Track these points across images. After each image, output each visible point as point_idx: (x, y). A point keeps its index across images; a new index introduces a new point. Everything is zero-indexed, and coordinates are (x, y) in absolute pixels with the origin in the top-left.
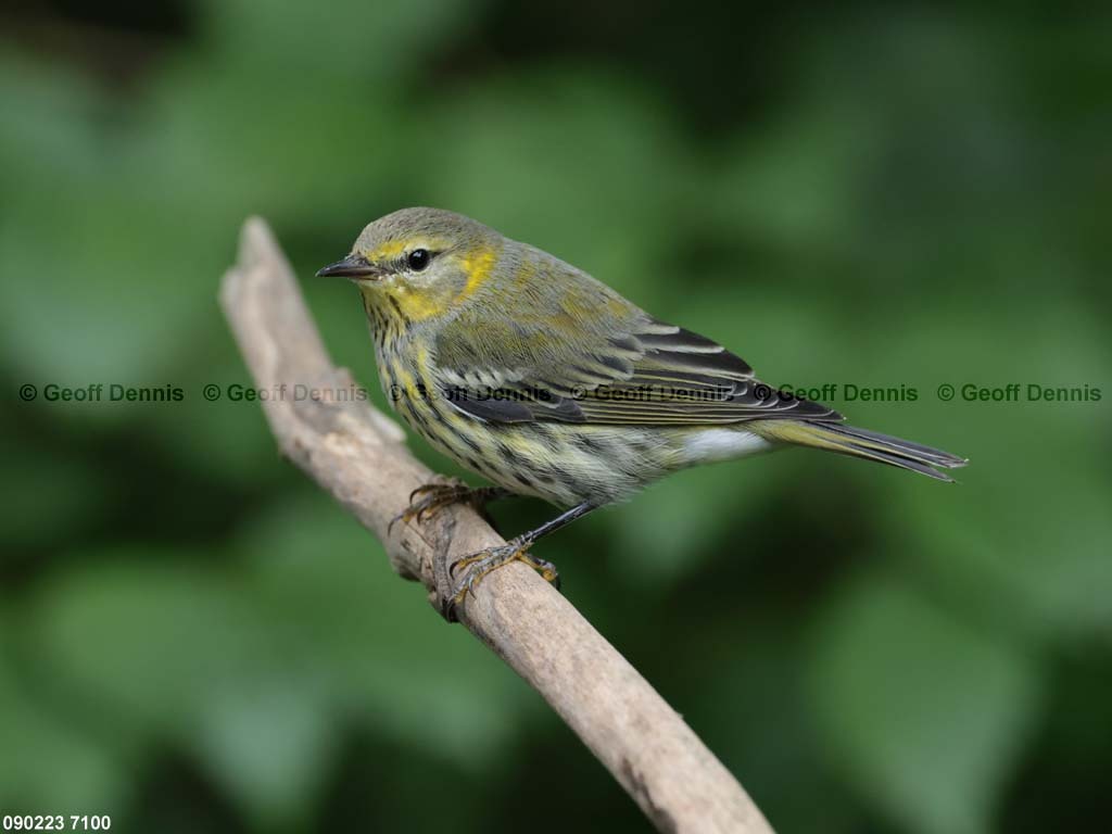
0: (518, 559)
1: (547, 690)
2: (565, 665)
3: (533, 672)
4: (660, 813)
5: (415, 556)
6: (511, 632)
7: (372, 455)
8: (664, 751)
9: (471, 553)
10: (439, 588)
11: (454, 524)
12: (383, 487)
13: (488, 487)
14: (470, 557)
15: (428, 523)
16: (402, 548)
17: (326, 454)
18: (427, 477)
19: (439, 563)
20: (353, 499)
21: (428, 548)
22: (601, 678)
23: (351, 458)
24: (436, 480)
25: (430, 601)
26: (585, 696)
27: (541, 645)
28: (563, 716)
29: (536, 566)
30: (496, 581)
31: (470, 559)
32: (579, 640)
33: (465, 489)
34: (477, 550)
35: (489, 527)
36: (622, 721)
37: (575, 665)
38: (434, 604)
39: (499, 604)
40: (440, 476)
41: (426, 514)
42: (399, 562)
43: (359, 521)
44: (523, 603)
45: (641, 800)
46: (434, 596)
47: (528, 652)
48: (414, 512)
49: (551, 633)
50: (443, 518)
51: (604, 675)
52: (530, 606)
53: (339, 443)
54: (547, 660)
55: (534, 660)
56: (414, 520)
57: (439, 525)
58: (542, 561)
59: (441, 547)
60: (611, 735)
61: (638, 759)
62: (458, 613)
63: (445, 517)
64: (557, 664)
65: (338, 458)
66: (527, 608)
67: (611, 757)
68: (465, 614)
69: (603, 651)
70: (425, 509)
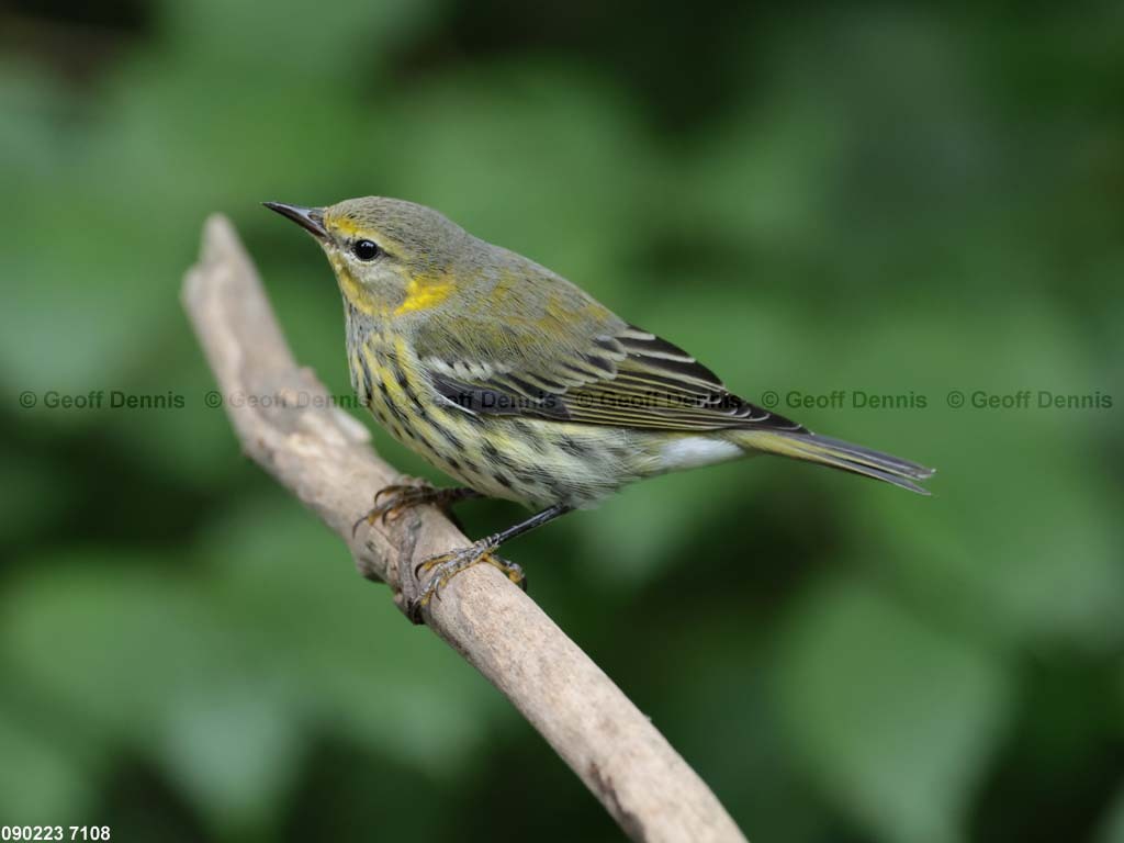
0: (484, 560)
1: (514, 692)
2: (532, 667)
3: (499, 675)
4: (628, 817)
5: (380, 557)
6: (477, 634)
7: (337, 455)
8: (632, 754)
9: (436, 554)
10: (405, 590)
11: (420, 525)
12: (347, 487)
13: (454, 487)
14: (434, 559)
15: (393, 524)
16: (367, 550)
17: (289, 454)
18: (391, 477)
19: (404, 564)
20: (318, 500)
21: (393, 550)
22: (569, 681)
23: (315, 459)
24: (401, 480)
25: (396, 603)
26: (553, 700)
27: (508, 646)
28: (531, 719)
29: (501, 566)
30: (462, 583)
31: (435, 560)
32: (545, 642)
33: (429, 490)
34: (443, 553)
35: (454, 527)
36: (590, 725)
37: (541, 668)
38: (400, 606)
39: (464, 604)
40: (405, 476)
41: (391, 515)
42: (364, 564)
43: (323, 522)
44: (489, 605)
45: (608, 803)
46: (399, 598)
47: (495, 655)
48: (380, 513)
49: (517, 635)
50: (408, 519)
51: (571, 677)
52: (497, 607)
53: (303, 443)
54: (514, 662)
55: (501, 662)
56: (379, 521)
57: (404, 527)
58: (509, 562)
59: (407, 549)
60: (578, 738)
61: (606, 762)
62: (424, 615)
63: (410, 517)
64: (524, 666)
65: (302, 459)
66: (494, 611)
67: (579, 761)
68: (430, 616)
69: (570, 653)
70: (390, 510)
